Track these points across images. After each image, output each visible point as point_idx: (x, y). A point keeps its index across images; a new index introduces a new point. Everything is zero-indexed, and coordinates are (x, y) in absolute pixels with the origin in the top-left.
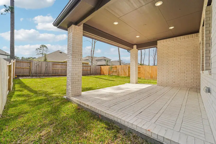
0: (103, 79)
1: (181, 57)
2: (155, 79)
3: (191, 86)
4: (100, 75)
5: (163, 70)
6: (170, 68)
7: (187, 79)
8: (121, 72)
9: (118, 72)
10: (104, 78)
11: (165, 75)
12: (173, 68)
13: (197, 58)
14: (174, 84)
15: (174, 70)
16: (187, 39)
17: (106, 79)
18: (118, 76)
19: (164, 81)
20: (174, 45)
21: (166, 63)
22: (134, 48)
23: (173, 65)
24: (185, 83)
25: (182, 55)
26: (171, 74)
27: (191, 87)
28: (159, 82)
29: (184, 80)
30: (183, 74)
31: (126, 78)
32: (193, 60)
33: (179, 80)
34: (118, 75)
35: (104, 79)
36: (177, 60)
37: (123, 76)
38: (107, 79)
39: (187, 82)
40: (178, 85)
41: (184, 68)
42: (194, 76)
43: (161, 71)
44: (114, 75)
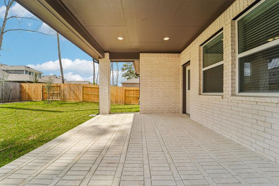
0: (34, 110)
1: (165, 77)
2: (120, 103)
3: (174, 110)
4: (21, 101)
5: (146, 92)
6: (154, 91)
7: (170, 103)
8: (70, 94)
9: (64, 96)
10: (33, 107)
11: (149, 99)
12: (157, 91)
13: (179, 81)
14: (159, 109)
15: (159, 93)
16: (171, 58)
17: (42, 110)
18: (63, 102)
19: (148, 108)
20: (159, 62)
21: (150, 84)
22: (105, 56)
23: (157, 87)
24: (169, 108)
25: (166, 76)
26: (155, 98)
27: (174, 112)
28: (142, 109)
29: (168, 104)
30: (166, 98)
31: (78, 105)
32: (176, 82)
33: (163, 104)
34: (64, 99)
35: (37, 110)
36: (161, 81)
37: (73, 101)
38: (41, 108)
39: (171, 106)
40: (162, 111)
41: (168, 91)
42: (176, 99)
43: (144, 94)
44: (55, 100)
